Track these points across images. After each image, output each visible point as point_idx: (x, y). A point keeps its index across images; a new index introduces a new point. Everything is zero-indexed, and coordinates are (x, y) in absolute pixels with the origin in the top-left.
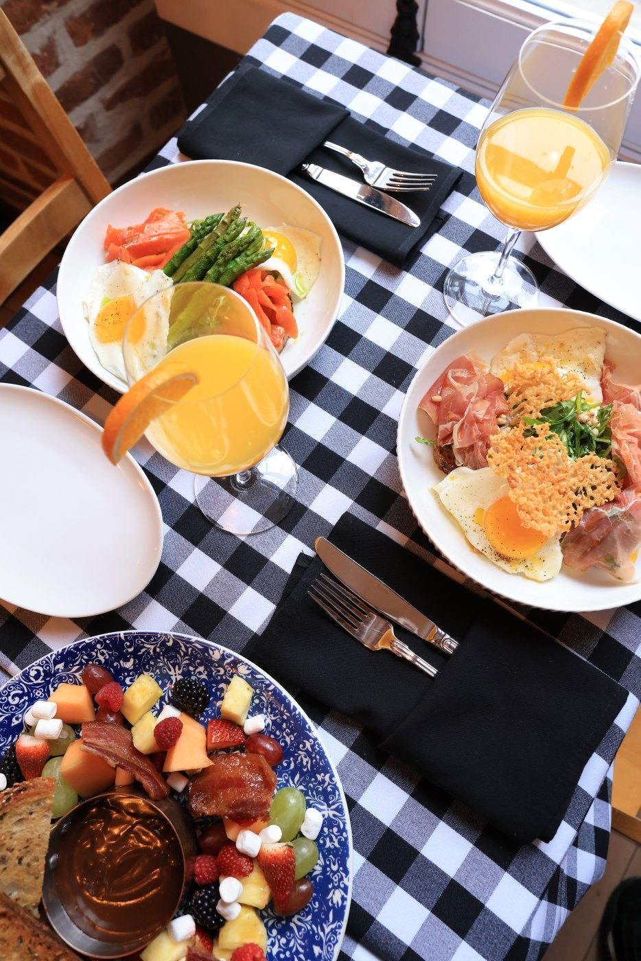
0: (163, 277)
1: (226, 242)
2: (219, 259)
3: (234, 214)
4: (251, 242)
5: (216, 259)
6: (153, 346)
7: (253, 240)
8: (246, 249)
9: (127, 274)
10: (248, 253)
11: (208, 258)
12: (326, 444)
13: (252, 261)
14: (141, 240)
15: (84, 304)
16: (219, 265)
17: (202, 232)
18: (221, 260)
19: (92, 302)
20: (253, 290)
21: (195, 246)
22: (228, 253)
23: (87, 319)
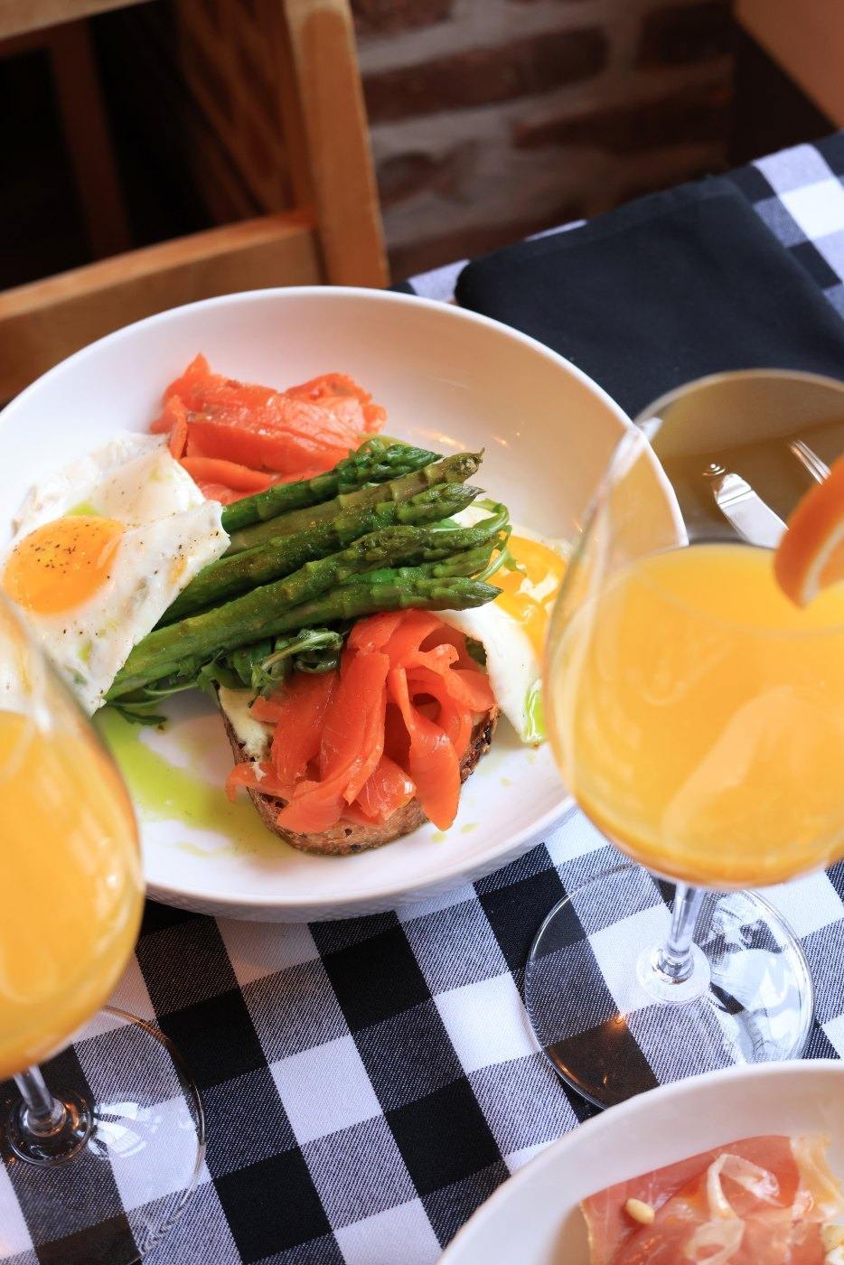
0: (212, 523)
1: (396, 521)
2: (353, 547)
3: (460, 467)
4: (462, 549)
5: (348, 545)
6: (88, 650)
7: (467, 549)
8: (440, 559)
9: (156, 475)
10: (439, 570)
11: (333, 532)
12: (312, 1161)
13: (427, 592)
14: (238, 421)
15: (33, 492)
16: (344, 562)
17: (362, 471)
18: (352, 553)
19: (53, 498)
20: (386, 658)
21: (329, 494)
22: (378, 545)
23: (16, 527)
